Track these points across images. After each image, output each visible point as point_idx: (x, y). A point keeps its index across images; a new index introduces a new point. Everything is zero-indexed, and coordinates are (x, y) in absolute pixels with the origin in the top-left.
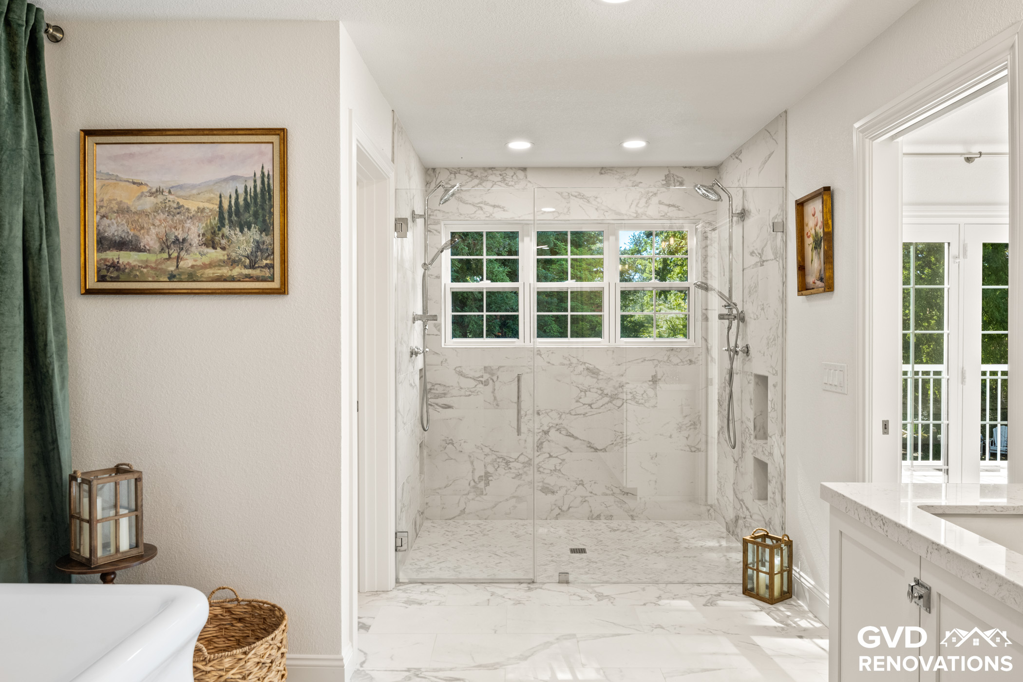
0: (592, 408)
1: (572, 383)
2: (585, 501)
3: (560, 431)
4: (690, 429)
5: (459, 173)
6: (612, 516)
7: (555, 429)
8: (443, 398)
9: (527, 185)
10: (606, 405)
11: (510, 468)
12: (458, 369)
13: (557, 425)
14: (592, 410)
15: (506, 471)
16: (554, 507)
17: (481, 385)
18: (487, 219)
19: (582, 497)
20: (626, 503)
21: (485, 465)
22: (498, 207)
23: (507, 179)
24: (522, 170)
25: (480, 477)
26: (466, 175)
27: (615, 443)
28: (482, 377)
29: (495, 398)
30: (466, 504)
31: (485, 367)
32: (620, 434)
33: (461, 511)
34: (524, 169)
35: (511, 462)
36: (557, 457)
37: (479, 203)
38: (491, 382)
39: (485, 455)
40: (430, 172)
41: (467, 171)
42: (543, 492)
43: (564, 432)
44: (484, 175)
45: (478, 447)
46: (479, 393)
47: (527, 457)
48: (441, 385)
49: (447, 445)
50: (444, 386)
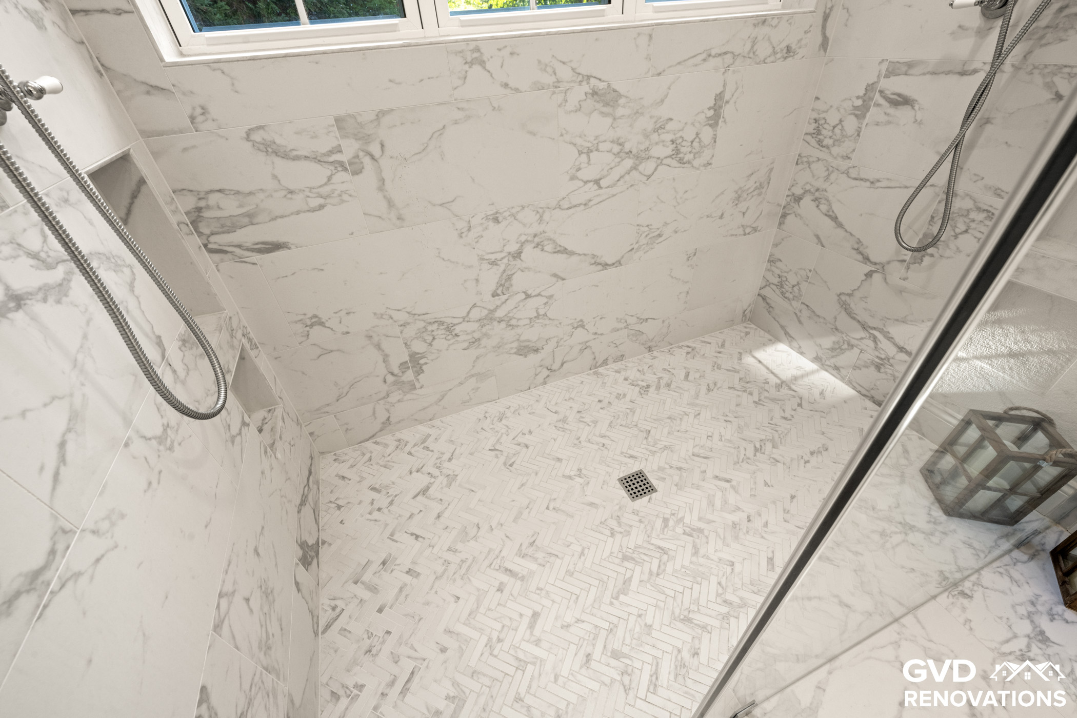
0: (600, 187)
1: (562, 135)
2: (585, 349)
3: (542, 246)
4: (753, 196)
6: (623, 356)
7: (533, 245)
8: (250, 227)
10: (627, 177)
11: (456, 335)
12: (257, 137)
13: (535, 236)
14: (600, 191)
15: (451, 342)
16: (539, 369)
17: (341, 176)
19: (582, 343)
20: (643, 333)
21: (406, 344)
25: (401, 364)
27: (636, 246)
28: (338, 150)
29: (390, 203)
30: (388, 411)
31: (339, 121)
32: (647, 229)
33: (383, 423)
35: (455, 325)
36: (539, 295)
38: (367, 160)
39: (401, 326)
42: (520, 355)
43: (549, 247)
45: (382, 315)
46: (345, 197)
47: (485, 308)
48: (228, 193)
49: (308, 328)
50: (238, 193)
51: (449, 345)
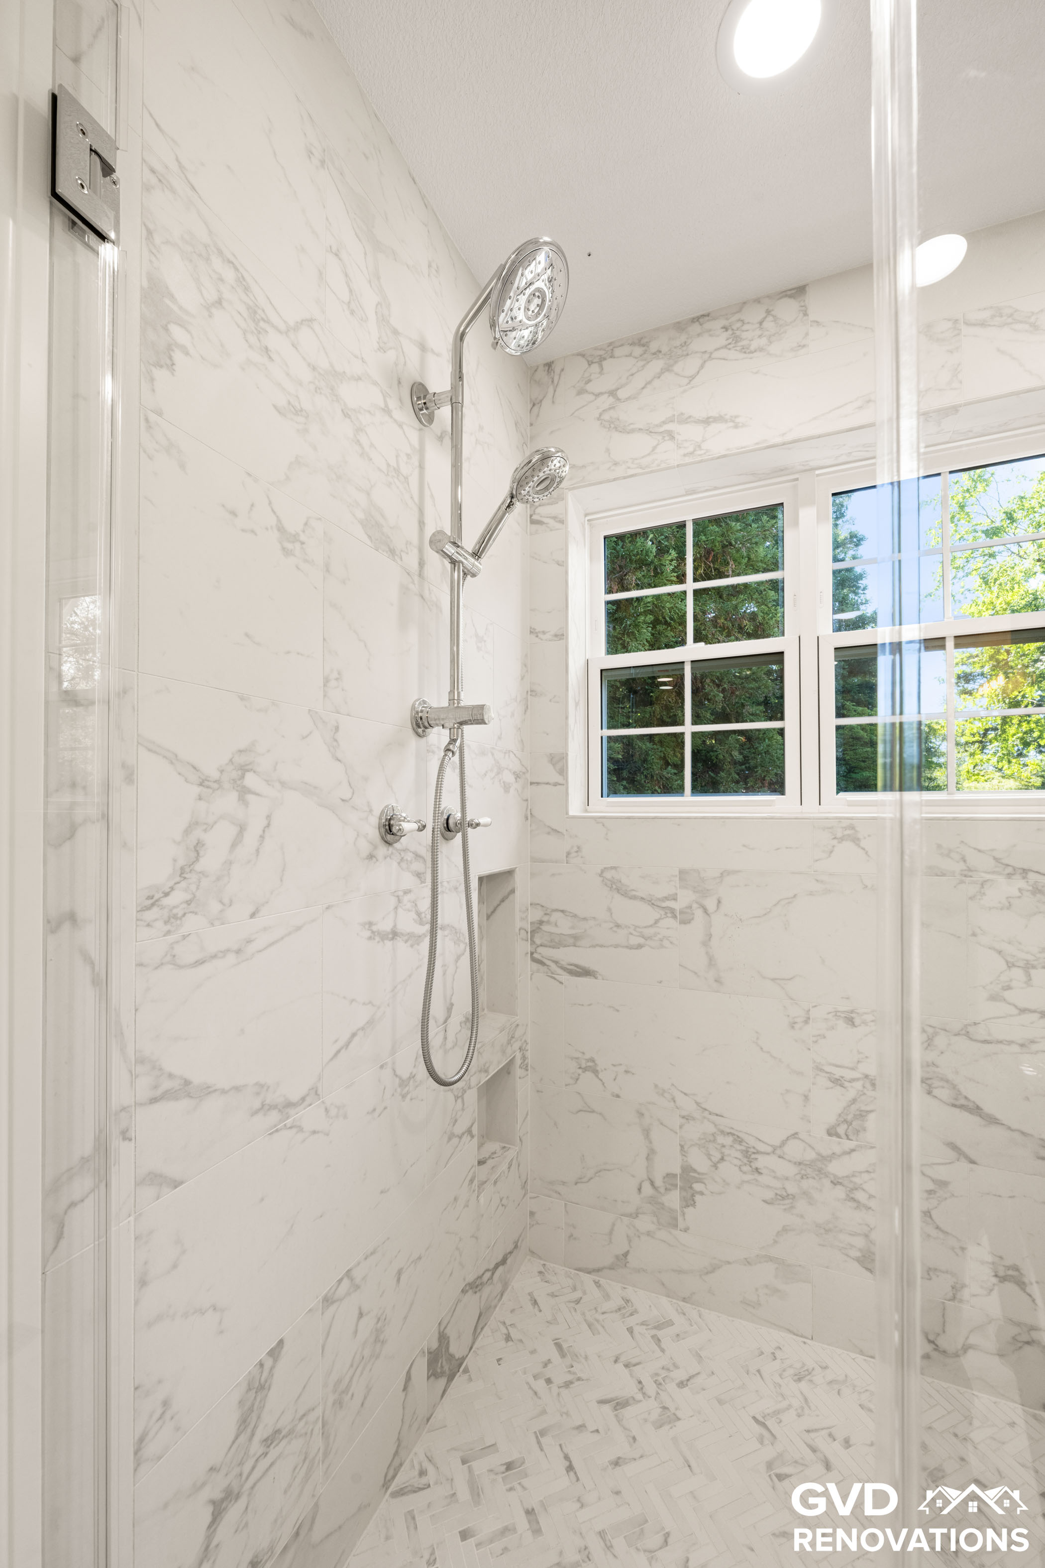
1: (975, 935)
5: (612, 357)
8: (572, 948)
9: (807, 334)
11: (758, 1171)
12: (608, 875)
15: (747, 1177)
17: (669, 922)
18: (688, 460)
21: (682, 1147)
22: (720, 419)
23: (744, 335)
24: (790, 296)
25: (668, 1175)
26: (630, 355)
28: (674, 898)
29: (712, 962)
30: (630, 1241)
31: (682, 872)
33: (617, 1257)
34: (799, 291)
35: (758, 1152)
37: (664, 423)
38: (699, 913)
39: (683, 1117)
40: (541, 374)
41: (633, 344)
43: (944, 1093)
44: (678, 343)
45: (664, 1091)
46: (666, 943)
47: (813, 1148)
48: (567, 914)
49: (580, 1071)
50: (575, 916)
51: (743, 1182)
